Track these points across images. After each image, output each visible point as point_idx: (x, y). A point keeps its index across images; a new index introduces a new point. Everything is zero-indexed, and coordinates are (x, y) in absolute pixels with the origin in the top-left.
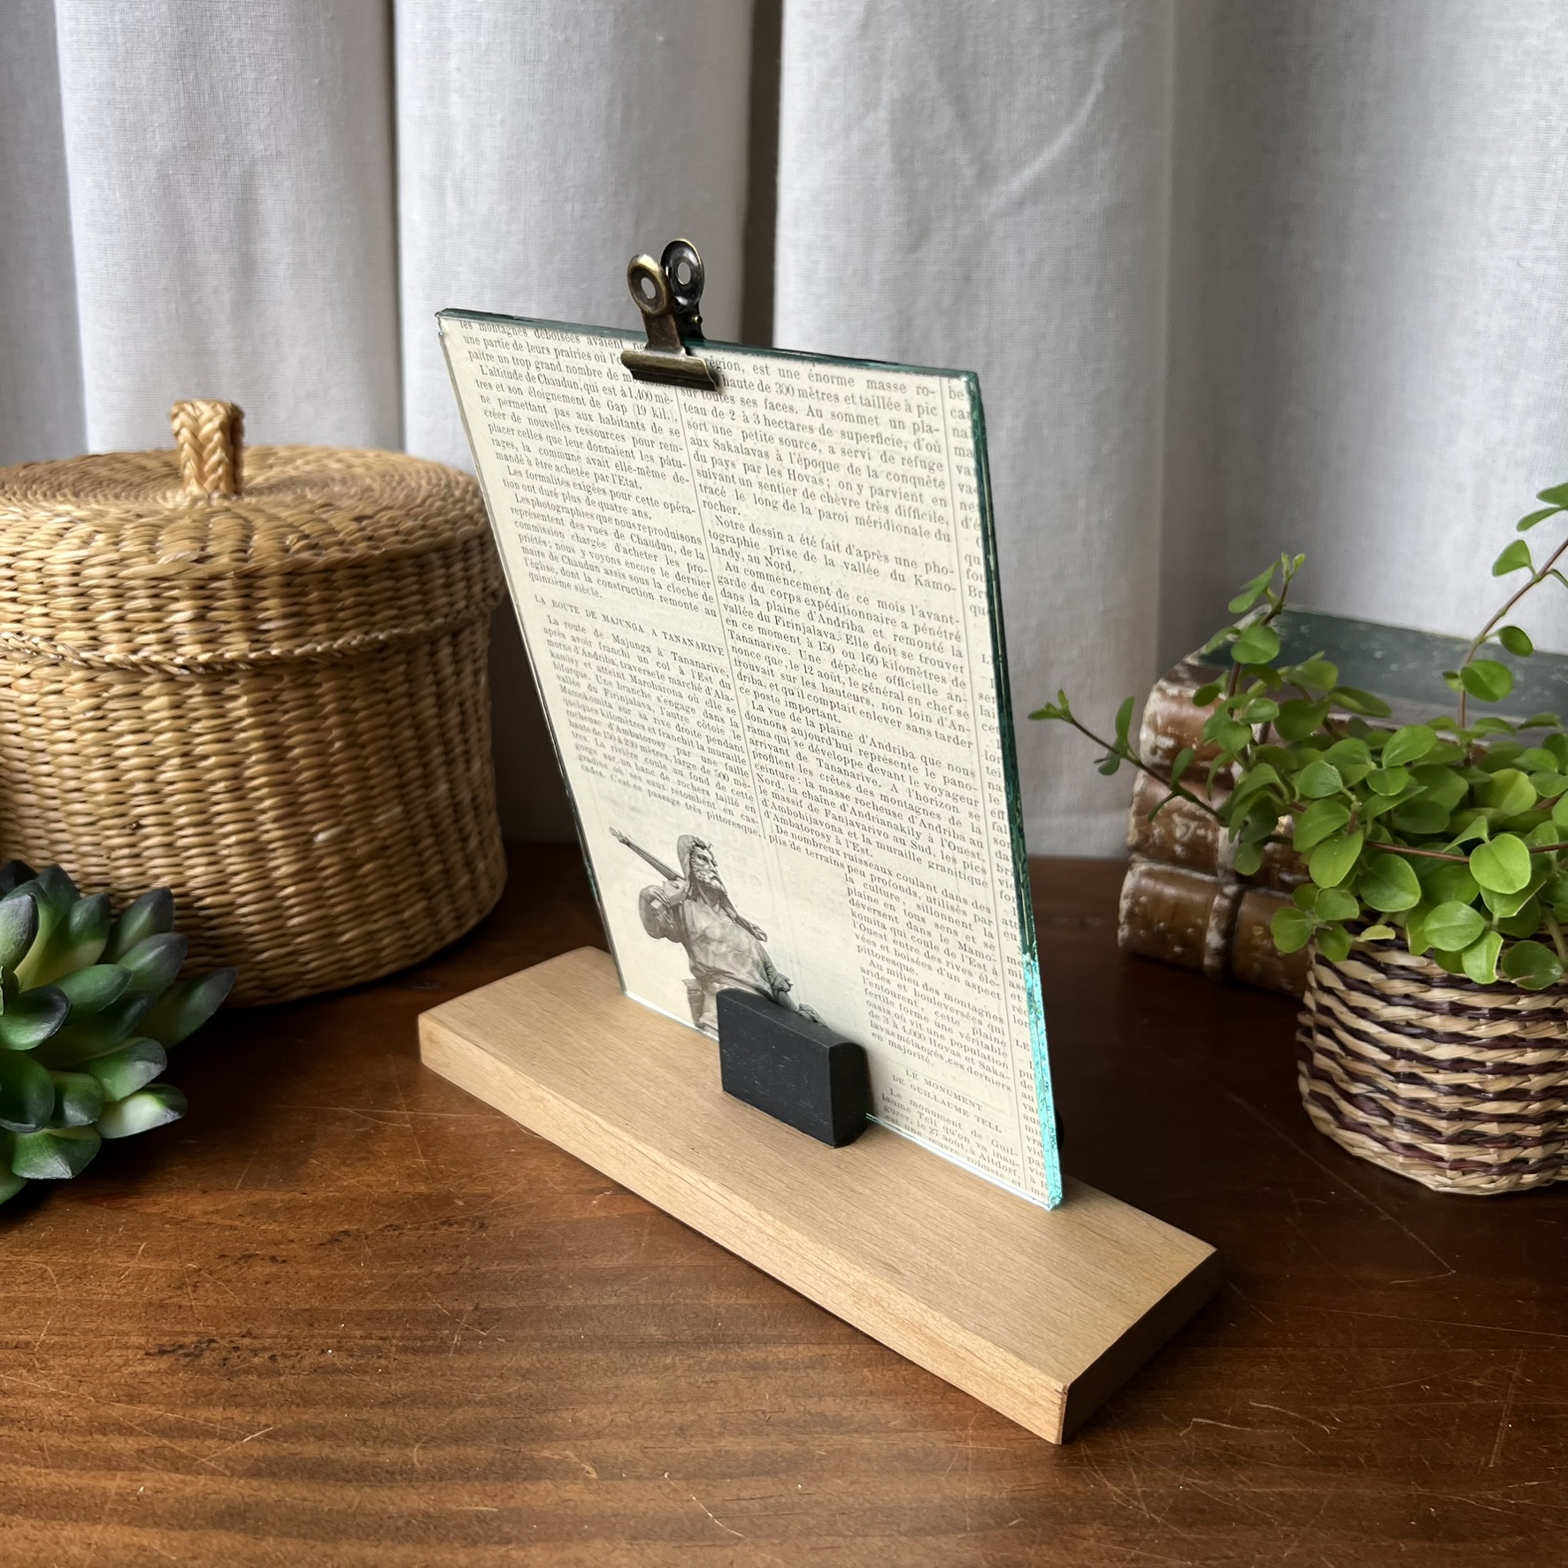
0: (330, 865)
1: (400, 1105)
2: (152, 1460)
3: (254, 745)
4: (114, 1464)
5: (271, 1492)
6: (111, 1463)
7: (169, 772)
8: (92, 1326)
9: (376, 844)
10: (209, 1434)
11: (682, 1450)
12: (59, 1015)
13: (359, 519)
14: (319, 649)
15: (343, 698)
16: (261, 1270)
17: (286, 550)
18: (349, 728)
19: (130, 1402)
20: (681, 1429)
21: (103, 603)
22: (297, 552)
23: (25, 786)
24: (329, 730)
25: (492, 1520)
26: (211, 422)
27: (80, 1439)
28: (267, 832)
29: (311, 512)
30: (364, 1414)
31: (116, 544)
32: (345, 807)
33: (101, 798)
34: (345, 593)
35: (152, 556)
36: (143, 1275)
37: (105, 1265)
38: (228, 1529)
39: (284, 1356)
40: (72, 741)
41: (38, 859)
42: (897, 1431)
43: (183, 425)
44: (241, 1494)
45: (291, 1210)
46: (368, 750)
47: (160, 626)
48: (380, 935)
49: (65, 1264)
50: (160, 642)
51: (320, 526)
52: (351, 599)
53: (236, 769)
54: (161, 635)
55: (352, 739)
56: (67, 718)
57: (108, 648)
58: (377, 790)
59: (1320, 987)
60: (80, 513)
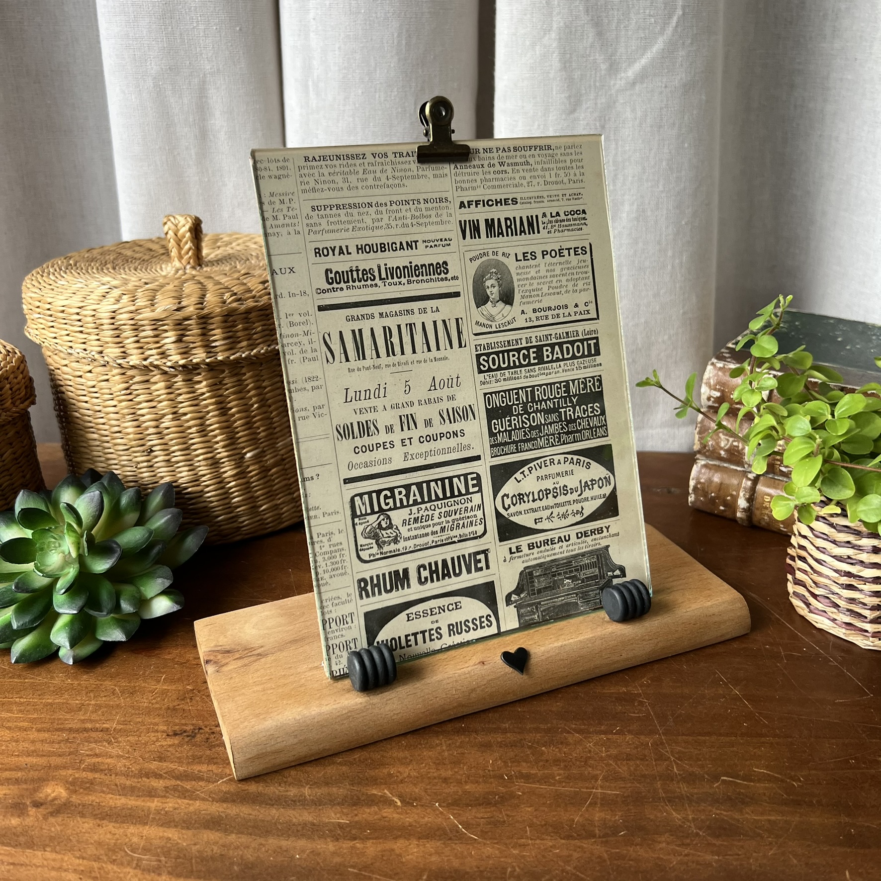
0: (254, 471)
2: (172, 792)
3: (211, 407)
4: (153, 794)
5: (233, 810)
6: (151, 793)
7: (167, 422)
8: (140, 720)
9: (278, 457)
10: (201, 779)
11: (447, 791)
12: (116, 555)
13: (262, 283)
14: (243, 355)
15: (258, 381)
17: (224, 302)
18: (261, 397)
19: (160, 761)
20: (445, 779)
21: (129, 333)
22: (230, 303)
23: (91, 429)
24: (251, 398)
25: (346, 827)
26: (185, 227)
27: (136, 780)
28: (219, 453)
29: (239, 278)
31: (133, 301)
32: (260, 439)
33: (131, 436)
34: (256, 324)
35: (153, 308)
36: (164, 693)
37: (145, 687)
38: (211, 830)
40: (115, 406)
41: (100, 467)
42: (560, 782)
43: (169, 229)
44: (218, 811)
46: (273, 407)
47: (158, 345)
48: (281, 506)
49: (125, 686)
50: (158, 354)
51: (243, 288)
52: (260, 328)
53: (202, 420)
54: (159, 350)
55: (263, 402)
56: (112, 394)
57: (131, 357)
58: (278, 429)
59: (800, 535)
60: (115, 283)
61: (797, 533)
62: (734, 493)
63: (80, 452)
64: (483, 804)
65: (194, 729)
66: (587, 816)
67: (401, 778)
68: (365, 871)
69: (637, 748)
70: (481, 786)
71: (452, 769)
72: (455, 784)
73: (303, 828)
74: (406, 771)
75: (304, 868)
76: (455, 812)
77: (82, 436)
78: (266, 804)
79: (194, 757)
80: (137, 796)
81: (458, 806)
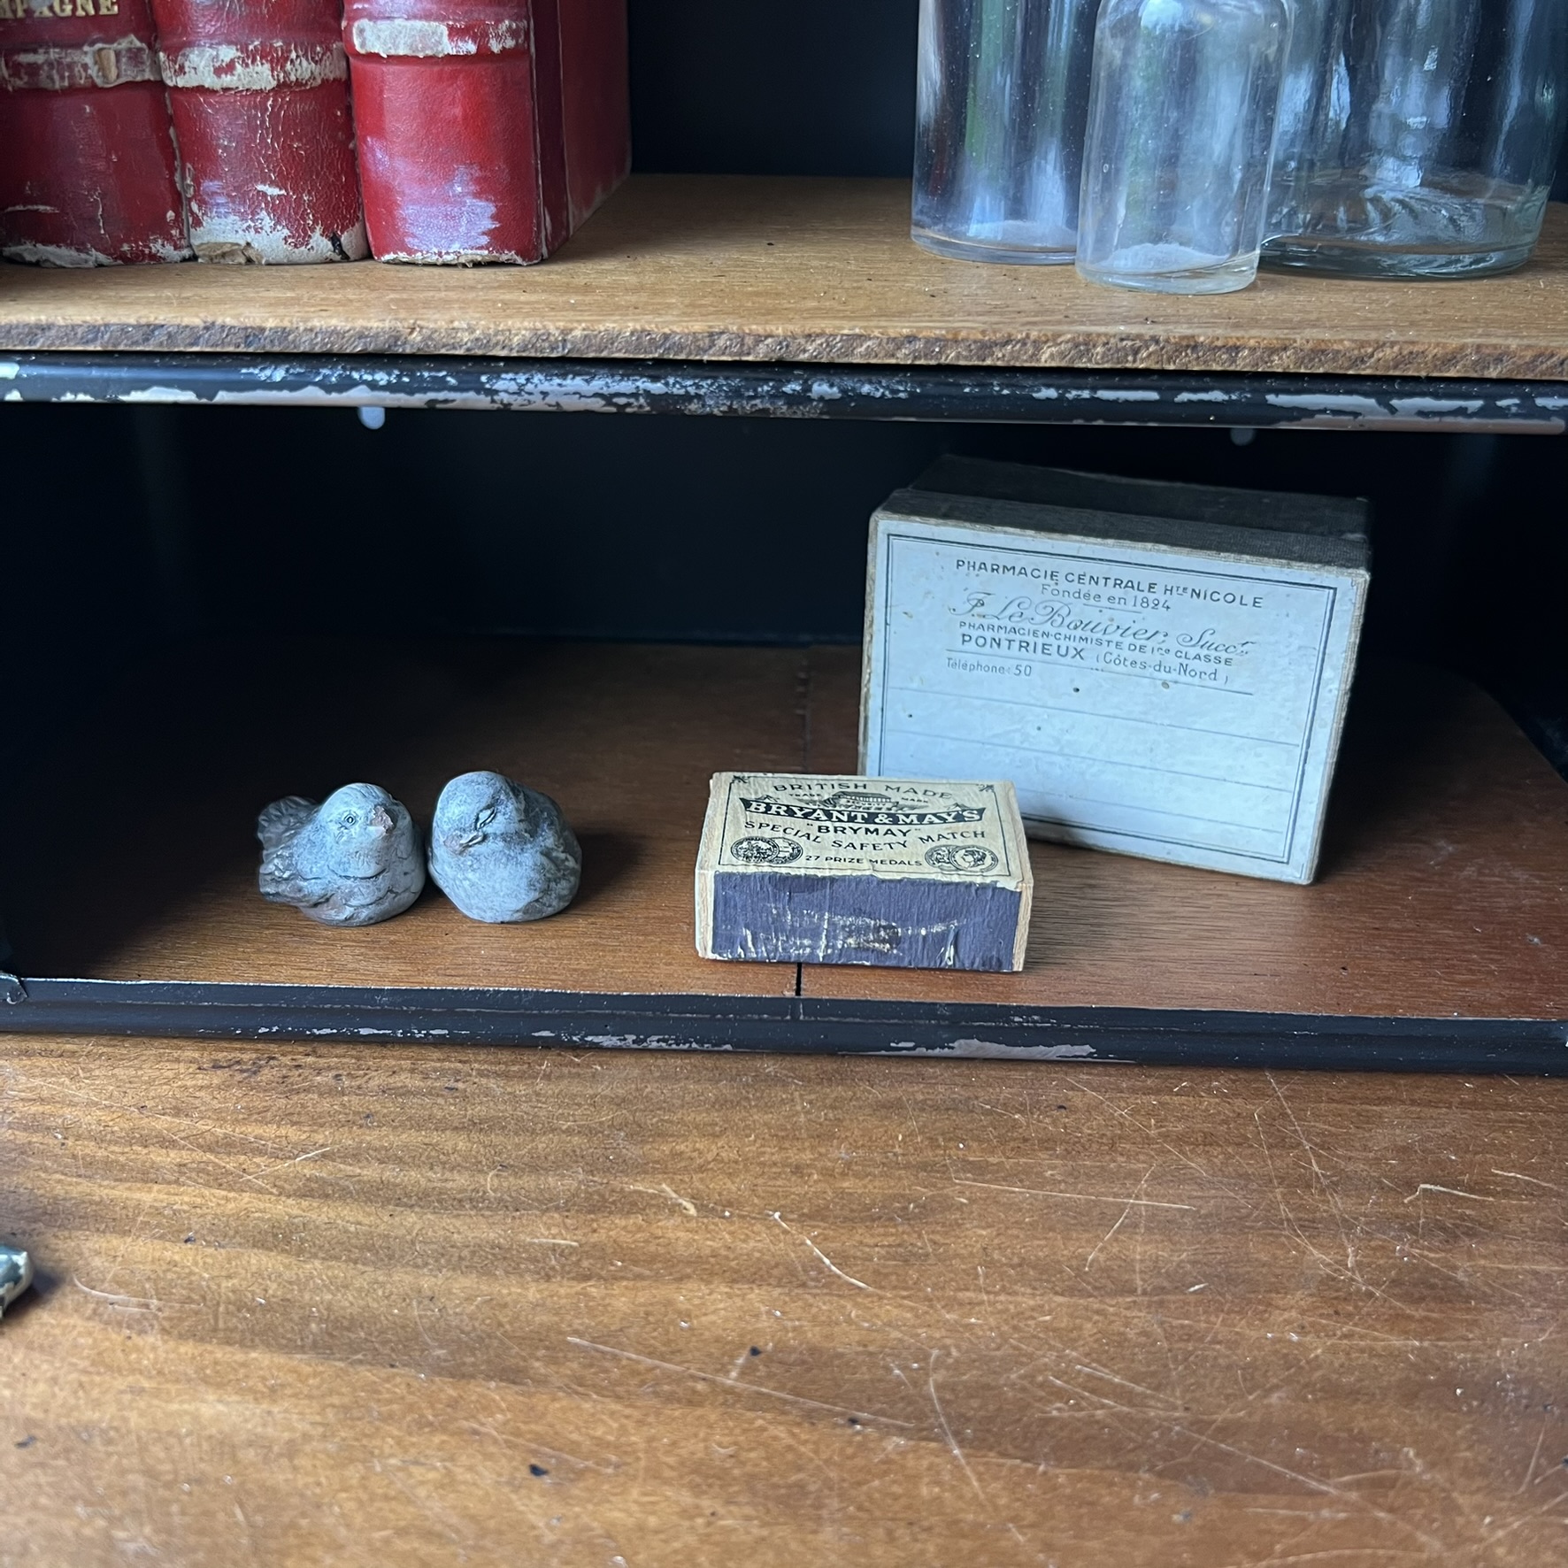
65: (259, 1058)
66: (1115, 1250)
68: (605, 1343)
69: (1224, 1122)
70: (877, 1183)
71: (813, 1148)
73: (473, 1253)
74: (711, 1149)
75: (467, 1334)
79: (250, 1111)
80: (116, 1180)
81: (822, 1220)
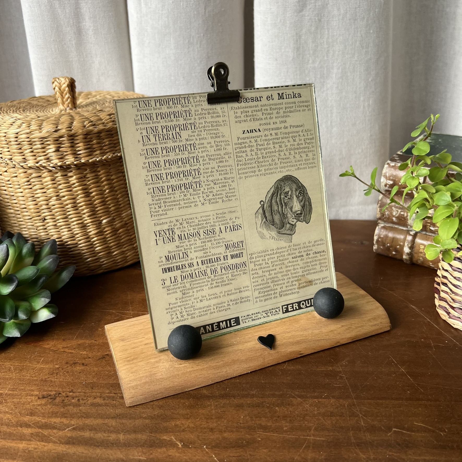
0: (108, 230)
1: (130, 309)
2: (35, 437)
3: (79, 192)
4: (23, 438)
5: (72, 450)
6: (22, 438)
7: (53, 201)
8: (23, 388)
9: (123, 223)
10: (54, 428)
11: (212, 437)
12: (15, 284)
13: (110, 115)
14: (98, 160)
15: (108, 176)
16: (79, 368)
17: (84, 127)
18: (111, 186)
19: (31, 416)
20: (212, 429)
21: (27, 147)
22: (88, 127)
23: (10, 207)
24: (104, 186)
26: (65, 84)
27: (13, 429)
28: (86, 220)
29: (95, 113)
30: (106, 421)
31: (29, 127)
32: (111, 211)
33: (32, 210)
34: (105, 140)
35: (40, 130)
36: (41, 369)
37: (29, 366)
39: (82, 399)
40: (22, 192)
41: (16, 230)
42: (286, 431)
43: (56, 86)
44: (63, 451)
45: (91, 347)
46: (118, 192)
47: (45, 154)
48: (127, 252)
49: (17, 365)
50: (45, 159)
51: (97, 118)
52: (108, 142)
53: (74, 200)
54: (45, 157)
55: (112, 189)
56: (19, 185)
57: (29, 162)
58: (122, 205)
59: (443, 269)
60: (19, 117)
61: (441, 268)
62: (402, 244)
63: (4, 221)
64: (234, 447)
65: (56, 394)
66: (303, 456)
67: (183, 428)
69: (337, 408)
70: (234, 434)
71: (216, 422)
72: (218, 432)
74: (187, 423)
76: (216, 452)
77: (4, 211)
78: (94, 446)
79: (53, 413)
80: (12, 440)
81: (218, 448)
